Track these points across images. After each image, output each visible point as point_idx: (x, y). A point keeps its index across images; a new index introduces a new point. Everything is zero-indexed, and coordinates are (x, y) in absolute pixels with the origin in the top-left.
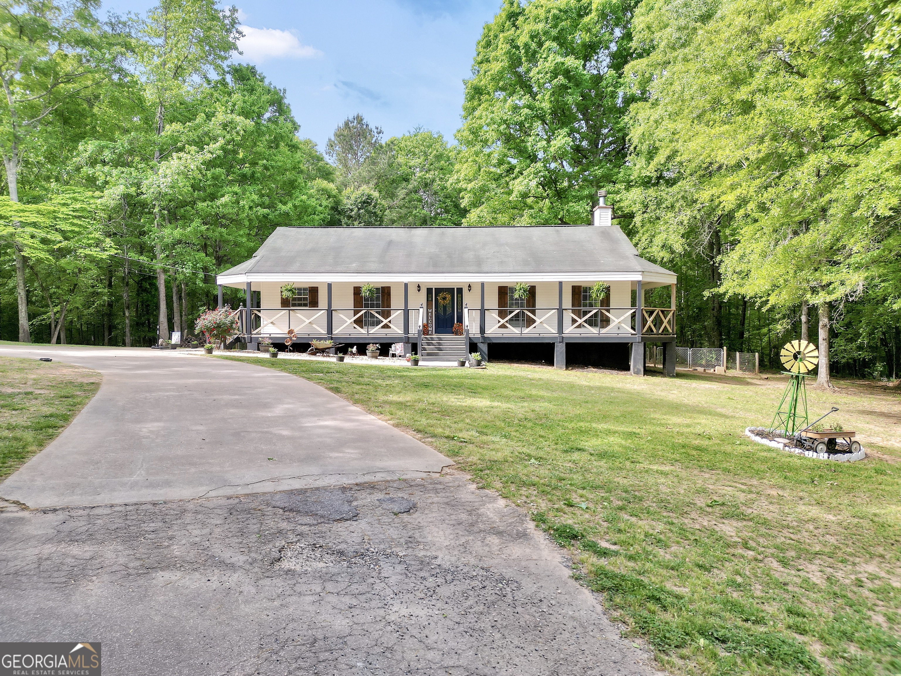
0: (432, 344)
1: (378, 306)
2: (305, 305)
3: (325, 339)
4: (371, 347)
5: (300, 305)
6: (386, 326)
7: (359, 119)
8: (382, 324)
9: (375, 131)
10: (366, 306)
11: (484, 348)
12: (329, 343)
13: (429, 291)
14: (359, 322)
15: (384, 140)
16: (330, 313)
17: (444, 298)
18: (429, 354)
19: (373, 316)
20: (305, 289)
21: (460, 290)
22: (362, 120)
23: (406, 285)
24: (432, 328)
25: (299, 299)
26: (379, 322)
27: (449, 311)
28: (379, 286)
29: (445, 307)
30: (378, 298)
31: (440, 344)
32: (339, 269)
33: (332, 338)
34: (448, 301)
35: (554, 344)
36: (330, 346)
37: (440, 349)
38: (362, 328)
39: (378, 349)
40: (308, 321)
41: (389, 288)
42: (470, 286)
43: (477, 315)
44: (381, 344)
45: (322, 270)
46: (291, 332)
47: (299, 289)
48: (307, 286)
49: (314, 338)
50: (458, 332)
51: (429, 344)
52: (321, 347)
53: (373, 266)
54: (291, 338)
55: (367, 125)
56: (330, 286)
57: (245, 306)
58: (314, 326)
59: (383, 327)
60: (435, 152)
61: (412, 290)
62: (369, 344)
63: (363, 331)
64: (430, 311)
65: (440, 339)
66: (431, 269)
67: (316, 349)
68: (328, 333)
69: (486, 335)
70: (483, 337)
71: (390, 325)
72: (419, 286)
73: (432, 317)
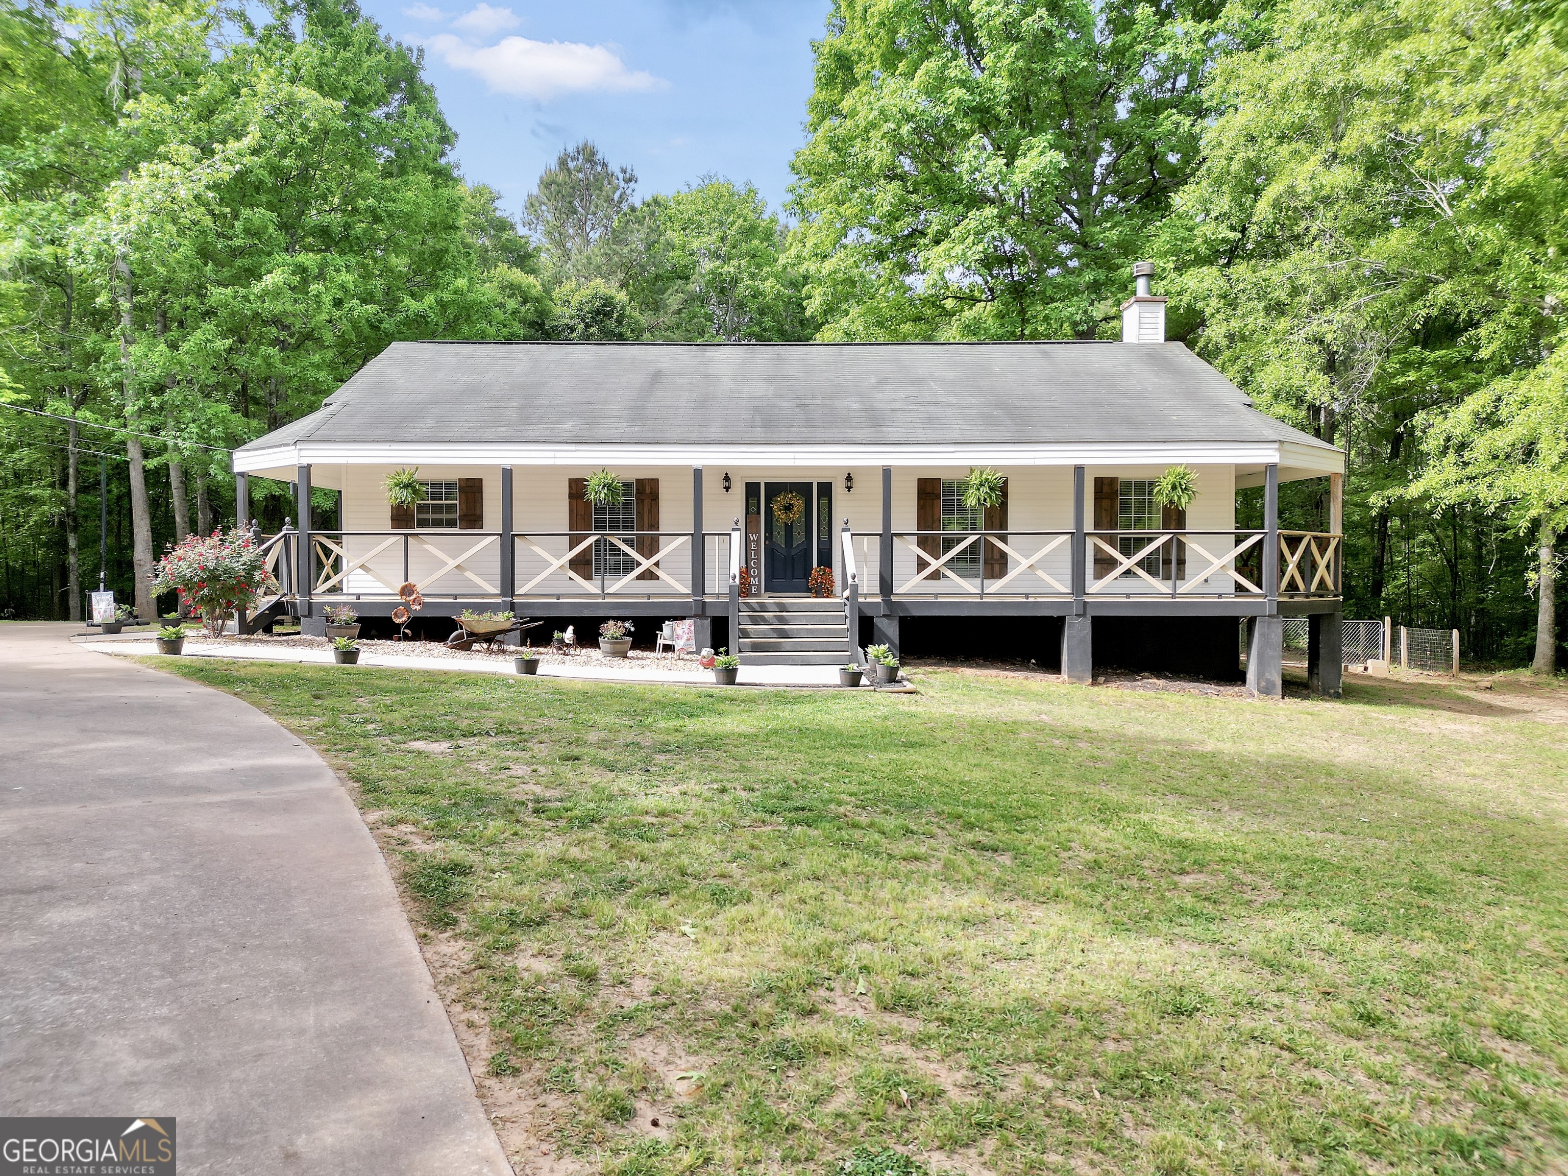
0: (765, 621)
1: (628, 525)
2: (451, 523)
3: (494, 608)
4: (610, 629)
5: (438, 523)
6: (647, 575)
7: (589, 154)
8: (638, 571)
9: (621, 176)
10: (600, 525)
11: (892, 629)
12: (503, 619)
13: (752, 489)
14: (581, 565)
15: (639, 196)
16: (508, 542)
17: (788, 508)
18: (756, 648)
19: (615, 550)
20: (449, 485)
21: (826, 489)
22: (593, 154)
23: (698, 474)
24: (759, 578)
25: (438, 509)
26: (629, 565)
27: (799, 538)
28: (632, 477)
29: (789, 529)
30: (627, 505)
31: (782, 621)
32: (531, 433)
33: (512, 607)
34: (797, 514)
35: (1062, 619)
36: (507, 625)
37: (784, 635)
38: (588, 577)
39: (628, 633)
40: (452, 563)
41: (655, 482)
42: (849, 478)
43: (872, 547)
44: (636, 620)
45: (489, 434)
46: (407, 590)
47: (434, 485)
48: (454, 476)
49: (467, 606)
50: (824, 589)
51: (755, 621)
52: (481, 629)
53: (615, 429)
54: (407, 605)
55: (605, 165)
56: (508, 475)
57: (295, 523)
58: (468, 574)
59: (640, 577)
60: (741, 221)
61: (712, 486)
62: (605, 619)
63: (591, 587)
64: (753, 537)
65: (782, 608)
66: (759, 434)
67: (471, 634)
68: (503, 594)
69: (894, 599)
70: (888, 603)
71: (659, 573)
72: (727, 478)
73: (757, 553)
